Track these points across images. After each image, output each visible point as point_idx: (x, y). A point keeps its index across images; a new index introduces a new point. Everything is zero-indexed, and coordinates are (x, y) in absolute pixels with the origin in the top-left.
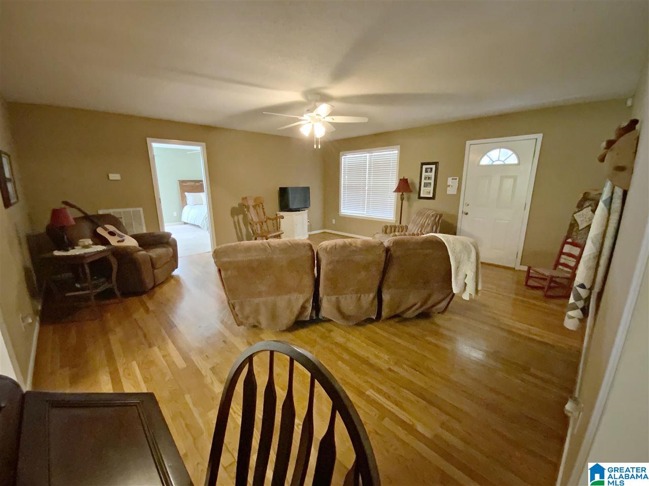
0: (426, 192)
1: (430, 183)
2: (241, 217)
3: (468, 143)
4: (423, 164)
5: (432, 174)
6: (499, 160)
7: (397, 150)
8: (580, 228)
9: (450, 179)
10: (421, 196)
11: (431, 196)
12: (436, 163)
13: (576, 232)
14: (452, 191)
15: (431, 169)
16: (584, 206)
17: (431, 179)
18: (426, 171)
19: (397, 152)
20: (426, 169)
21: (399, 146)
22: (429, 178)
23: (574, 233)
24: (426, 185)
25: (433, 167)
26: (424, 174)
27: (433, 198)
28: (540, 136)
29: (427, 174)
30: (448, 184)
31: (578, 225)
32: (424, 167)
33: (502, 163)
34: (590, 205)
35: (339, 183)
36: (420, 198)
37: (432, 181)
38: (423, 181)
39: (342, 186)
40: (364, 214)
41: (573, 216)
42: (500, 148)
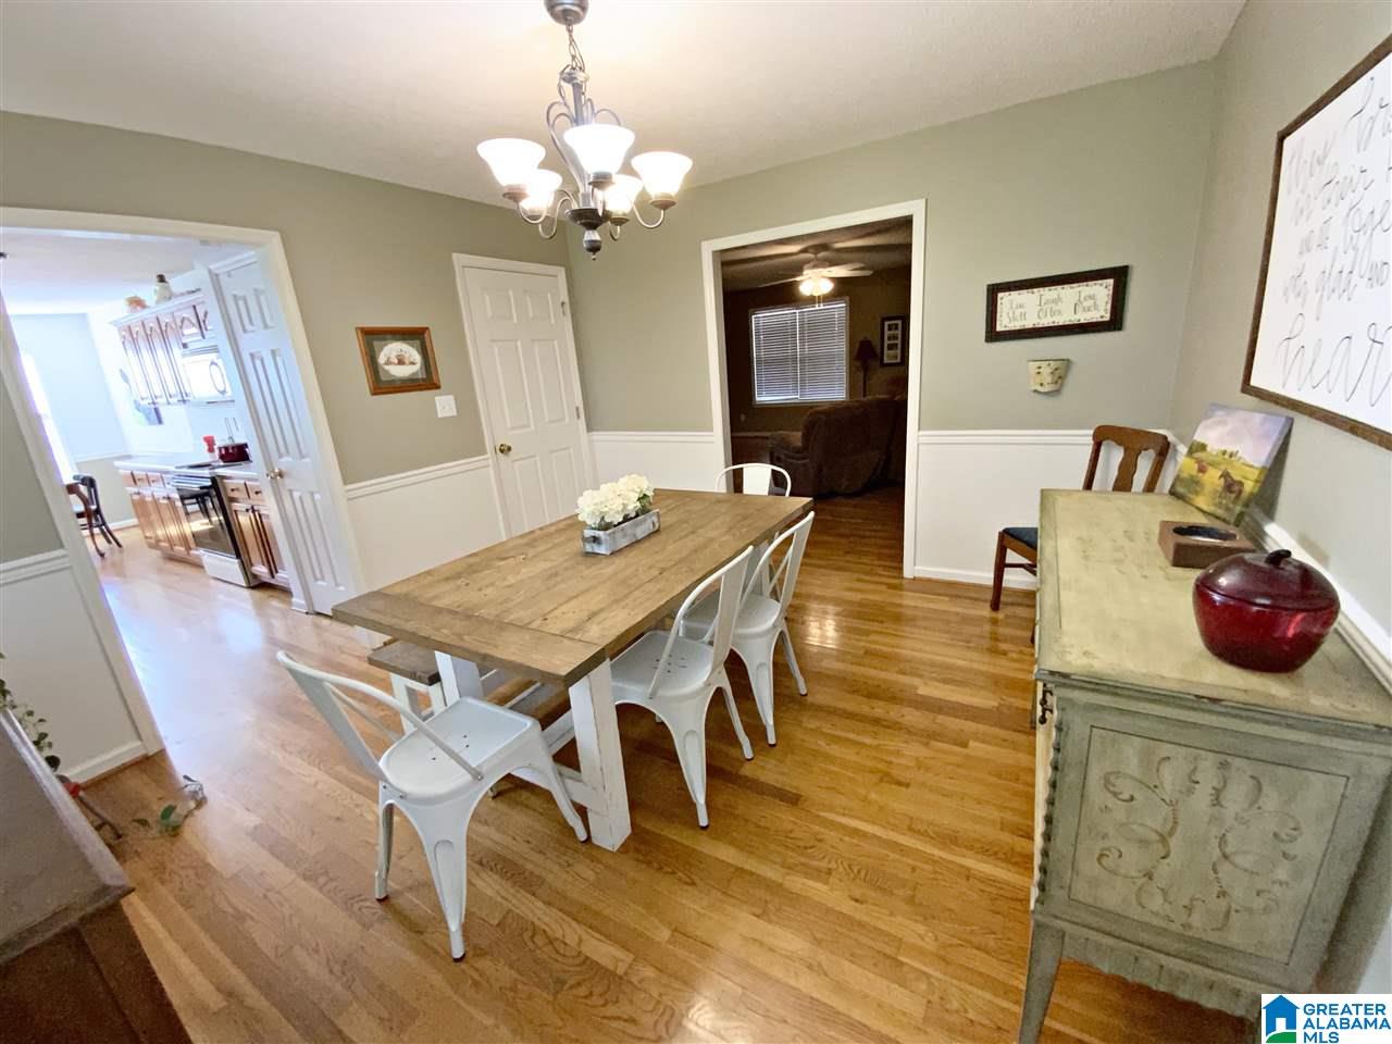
0: (891, 356)
1: (896, 344)
4: (884, 320)
5: (899, 332)
7: (845, 302)
10: (885, 362)
11: (899, 360)
15: (897, 325)
17: (897, 339)
18: (890, 329)
19: (844, 306)
20: (889, 325)
21: (847, 298)
22: (894, 337)
24: (891, 347)
25: (899, 322)
26: (887, 333)
27: (902, 363)
29: (892, 332)
32: (887, 323)
36: (883, 364)
37: (899, 342)
38: (886, 342)
40: (797, 398)
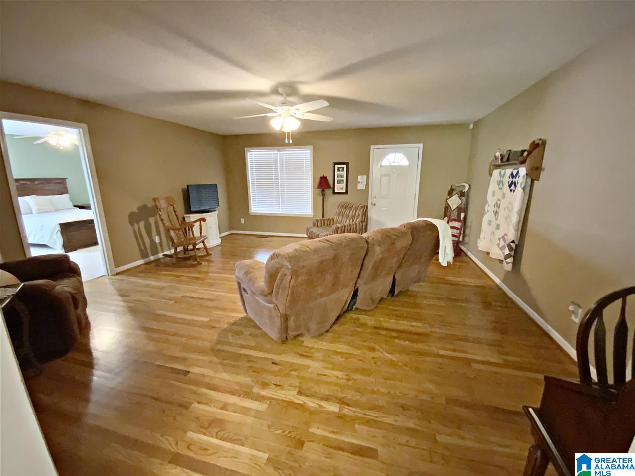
0: (340, 188)
1: (343, 181)
2: (142, 224)
3: (372, 147)
4: (335, 164)
5: (344, 173)
6: (395, 162)
7: (310, 150)
8: (453, 209)
9: (359, 177)
10: (335, 191)
11: (344, 191)
12: (347, 164)
13: (450, 212)
14: (361, 187)
15: (343, 168)
16: (453, 194)
17: (343, 177)
18: (339, 170)
19: (309, 152)
20: (338, 168)
21: (311, 147)
22: (341, 176)
23: (448, 213)
24: (340, 182)
25: (345, 166)
26: (337, 172)
27: (346, 193)
28: (421, 146)
29: (339, 172)
30: (358, 181)
31: (451, 208)
32: (337, 166)
33: (398, 164)
34: (457, 193)
35: (246, 180)
36: (334, 193)
37: (344, 179)
38: (336, 179)
39: (250, 183)
40: (279, 211)
41: (447, 201)
42: (396, 152)
